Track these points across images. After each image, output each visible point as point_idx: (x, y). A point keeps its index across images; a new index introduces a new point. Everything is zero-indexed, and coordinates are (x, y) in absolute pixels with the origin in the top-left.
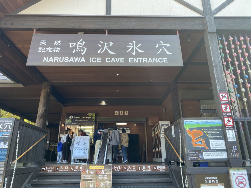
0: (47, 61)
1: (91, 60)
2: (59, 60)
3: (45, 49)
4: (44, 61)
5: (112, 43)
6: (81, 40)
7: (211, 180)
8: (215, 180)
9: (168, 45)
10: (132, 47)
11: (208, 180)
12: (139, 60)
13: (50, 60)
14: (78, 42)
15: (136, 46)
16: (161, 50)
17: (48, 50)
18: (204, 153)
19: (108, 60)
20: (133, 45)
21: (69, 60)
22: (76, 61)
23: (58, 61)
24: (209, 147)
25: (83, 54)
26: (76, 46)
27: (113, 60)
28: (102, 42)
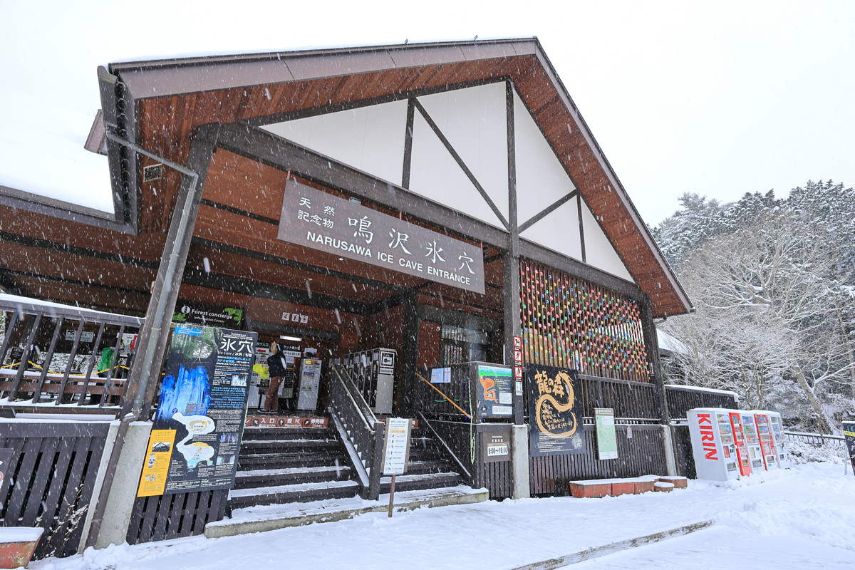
0: (313, 239)
1: (380, 256)
2: (332, 243)
3: (310, 216)
4: (308, 239)
5: (407, 237)
6: (366, 217)
7: (497, 439)
8: (500, 439)
9: (472, 260)
10: (432, 250)
11: (494, 439)
12: (439, 272)
13: (318, 240)
14: (361, 220)
15: (437, 250)
16: (463, 264)
17: (315, 220)
18: (494, 408)
19: (402, 262)
20: (433, 247)
21: (348, 248)
22: (358, 252)
23: (331, 245)
24: (498, 401)
25: (368, 242)
26: (358, 224)
27: (408, 264)
28: (394, 231)
